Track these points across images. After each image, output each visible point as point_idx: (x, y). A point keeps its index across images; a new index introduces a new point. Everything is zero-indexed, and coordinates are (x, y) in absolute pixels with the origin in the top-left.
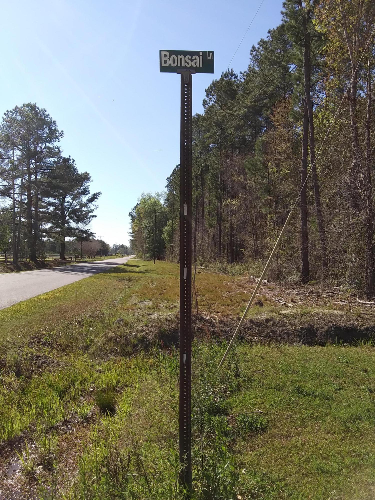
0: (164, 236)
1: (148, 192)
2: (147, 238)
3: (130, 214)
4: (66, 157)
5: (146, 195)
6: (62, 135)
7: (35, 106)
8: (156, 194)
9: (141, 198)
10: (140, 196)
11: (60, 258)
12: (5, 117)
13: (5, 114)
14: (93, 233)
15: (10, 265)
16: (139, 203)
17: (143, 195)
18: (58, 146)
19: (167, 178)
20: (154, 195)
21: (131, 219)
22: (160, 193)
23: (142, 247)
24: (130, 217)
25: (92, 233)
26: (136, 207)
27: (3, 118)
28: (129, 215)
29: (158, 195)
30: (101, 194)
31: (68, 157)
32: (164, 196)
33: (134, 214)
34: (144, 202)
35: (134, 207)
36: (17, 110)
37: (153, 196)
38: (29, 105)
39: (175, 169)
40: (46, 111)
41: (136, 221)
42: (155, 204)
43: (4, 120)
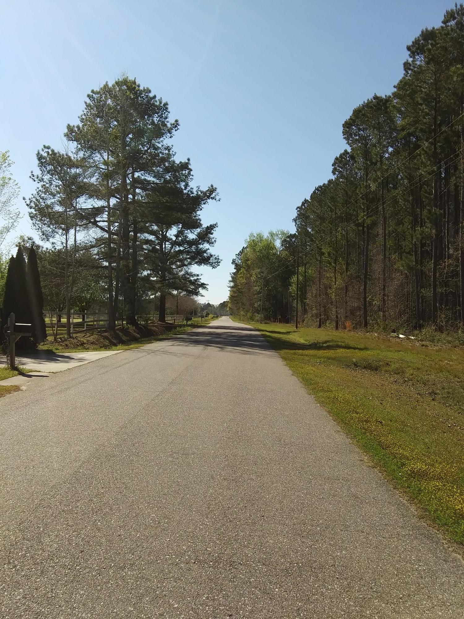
0: (292, 289)
1: (258, 232)
2: (259, 293)
3: (234, 262)
4: (183, 161)
5: (256, 235)
6: (176, 126)
7: (134, 82)
8: (270, 233)
9: (248, 240)
10: (248, 238)
11: (160, 320)
12: (88, 101)
13: (88, 96)
14: (205, 284)
15: (105, 331)
16: (245, 246)
17: (251, 235)
18: (170, 145)
19: (298, 208)
20: (266, 235)
21: (235, 268)
22: (274, 232)
23: (252, 305)
24: (234, 265)
25: (203, 284)
26: (242, 252)
27: (86, 103)
28: (232, 263)
29: (272, 234)
30: (217, 227)
31: (187, 161)
32: (280, 236)
33: (239, 262)
34: (253, 244)
35: (239, 252)
36: (106, 90)
37: (265, 237)
38: (125, 82)
39: (314, 192)
40: (150, 91)
41: (242, 270)
42: (269, 246)
43: (88, 106)
